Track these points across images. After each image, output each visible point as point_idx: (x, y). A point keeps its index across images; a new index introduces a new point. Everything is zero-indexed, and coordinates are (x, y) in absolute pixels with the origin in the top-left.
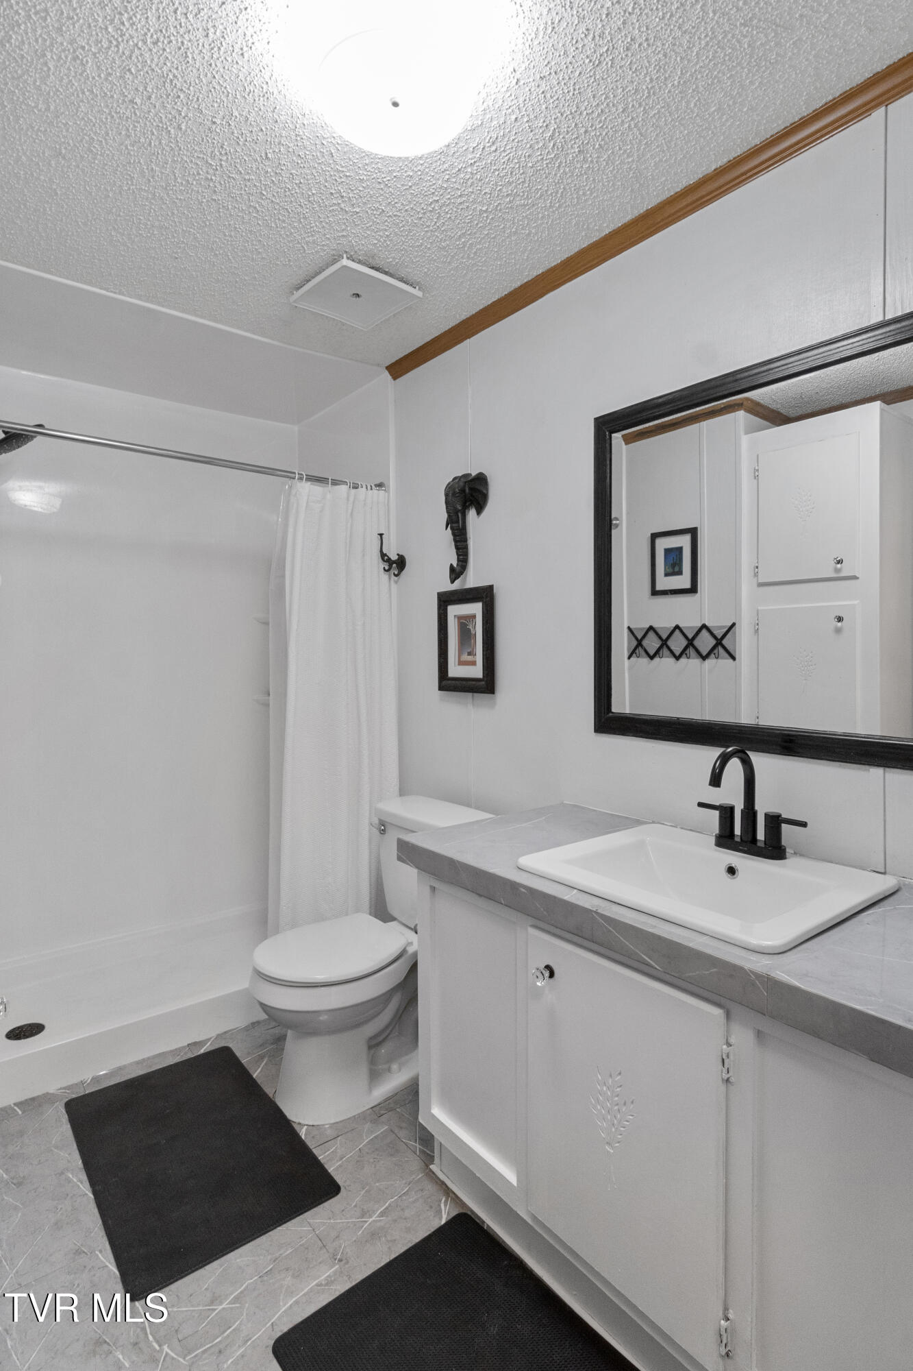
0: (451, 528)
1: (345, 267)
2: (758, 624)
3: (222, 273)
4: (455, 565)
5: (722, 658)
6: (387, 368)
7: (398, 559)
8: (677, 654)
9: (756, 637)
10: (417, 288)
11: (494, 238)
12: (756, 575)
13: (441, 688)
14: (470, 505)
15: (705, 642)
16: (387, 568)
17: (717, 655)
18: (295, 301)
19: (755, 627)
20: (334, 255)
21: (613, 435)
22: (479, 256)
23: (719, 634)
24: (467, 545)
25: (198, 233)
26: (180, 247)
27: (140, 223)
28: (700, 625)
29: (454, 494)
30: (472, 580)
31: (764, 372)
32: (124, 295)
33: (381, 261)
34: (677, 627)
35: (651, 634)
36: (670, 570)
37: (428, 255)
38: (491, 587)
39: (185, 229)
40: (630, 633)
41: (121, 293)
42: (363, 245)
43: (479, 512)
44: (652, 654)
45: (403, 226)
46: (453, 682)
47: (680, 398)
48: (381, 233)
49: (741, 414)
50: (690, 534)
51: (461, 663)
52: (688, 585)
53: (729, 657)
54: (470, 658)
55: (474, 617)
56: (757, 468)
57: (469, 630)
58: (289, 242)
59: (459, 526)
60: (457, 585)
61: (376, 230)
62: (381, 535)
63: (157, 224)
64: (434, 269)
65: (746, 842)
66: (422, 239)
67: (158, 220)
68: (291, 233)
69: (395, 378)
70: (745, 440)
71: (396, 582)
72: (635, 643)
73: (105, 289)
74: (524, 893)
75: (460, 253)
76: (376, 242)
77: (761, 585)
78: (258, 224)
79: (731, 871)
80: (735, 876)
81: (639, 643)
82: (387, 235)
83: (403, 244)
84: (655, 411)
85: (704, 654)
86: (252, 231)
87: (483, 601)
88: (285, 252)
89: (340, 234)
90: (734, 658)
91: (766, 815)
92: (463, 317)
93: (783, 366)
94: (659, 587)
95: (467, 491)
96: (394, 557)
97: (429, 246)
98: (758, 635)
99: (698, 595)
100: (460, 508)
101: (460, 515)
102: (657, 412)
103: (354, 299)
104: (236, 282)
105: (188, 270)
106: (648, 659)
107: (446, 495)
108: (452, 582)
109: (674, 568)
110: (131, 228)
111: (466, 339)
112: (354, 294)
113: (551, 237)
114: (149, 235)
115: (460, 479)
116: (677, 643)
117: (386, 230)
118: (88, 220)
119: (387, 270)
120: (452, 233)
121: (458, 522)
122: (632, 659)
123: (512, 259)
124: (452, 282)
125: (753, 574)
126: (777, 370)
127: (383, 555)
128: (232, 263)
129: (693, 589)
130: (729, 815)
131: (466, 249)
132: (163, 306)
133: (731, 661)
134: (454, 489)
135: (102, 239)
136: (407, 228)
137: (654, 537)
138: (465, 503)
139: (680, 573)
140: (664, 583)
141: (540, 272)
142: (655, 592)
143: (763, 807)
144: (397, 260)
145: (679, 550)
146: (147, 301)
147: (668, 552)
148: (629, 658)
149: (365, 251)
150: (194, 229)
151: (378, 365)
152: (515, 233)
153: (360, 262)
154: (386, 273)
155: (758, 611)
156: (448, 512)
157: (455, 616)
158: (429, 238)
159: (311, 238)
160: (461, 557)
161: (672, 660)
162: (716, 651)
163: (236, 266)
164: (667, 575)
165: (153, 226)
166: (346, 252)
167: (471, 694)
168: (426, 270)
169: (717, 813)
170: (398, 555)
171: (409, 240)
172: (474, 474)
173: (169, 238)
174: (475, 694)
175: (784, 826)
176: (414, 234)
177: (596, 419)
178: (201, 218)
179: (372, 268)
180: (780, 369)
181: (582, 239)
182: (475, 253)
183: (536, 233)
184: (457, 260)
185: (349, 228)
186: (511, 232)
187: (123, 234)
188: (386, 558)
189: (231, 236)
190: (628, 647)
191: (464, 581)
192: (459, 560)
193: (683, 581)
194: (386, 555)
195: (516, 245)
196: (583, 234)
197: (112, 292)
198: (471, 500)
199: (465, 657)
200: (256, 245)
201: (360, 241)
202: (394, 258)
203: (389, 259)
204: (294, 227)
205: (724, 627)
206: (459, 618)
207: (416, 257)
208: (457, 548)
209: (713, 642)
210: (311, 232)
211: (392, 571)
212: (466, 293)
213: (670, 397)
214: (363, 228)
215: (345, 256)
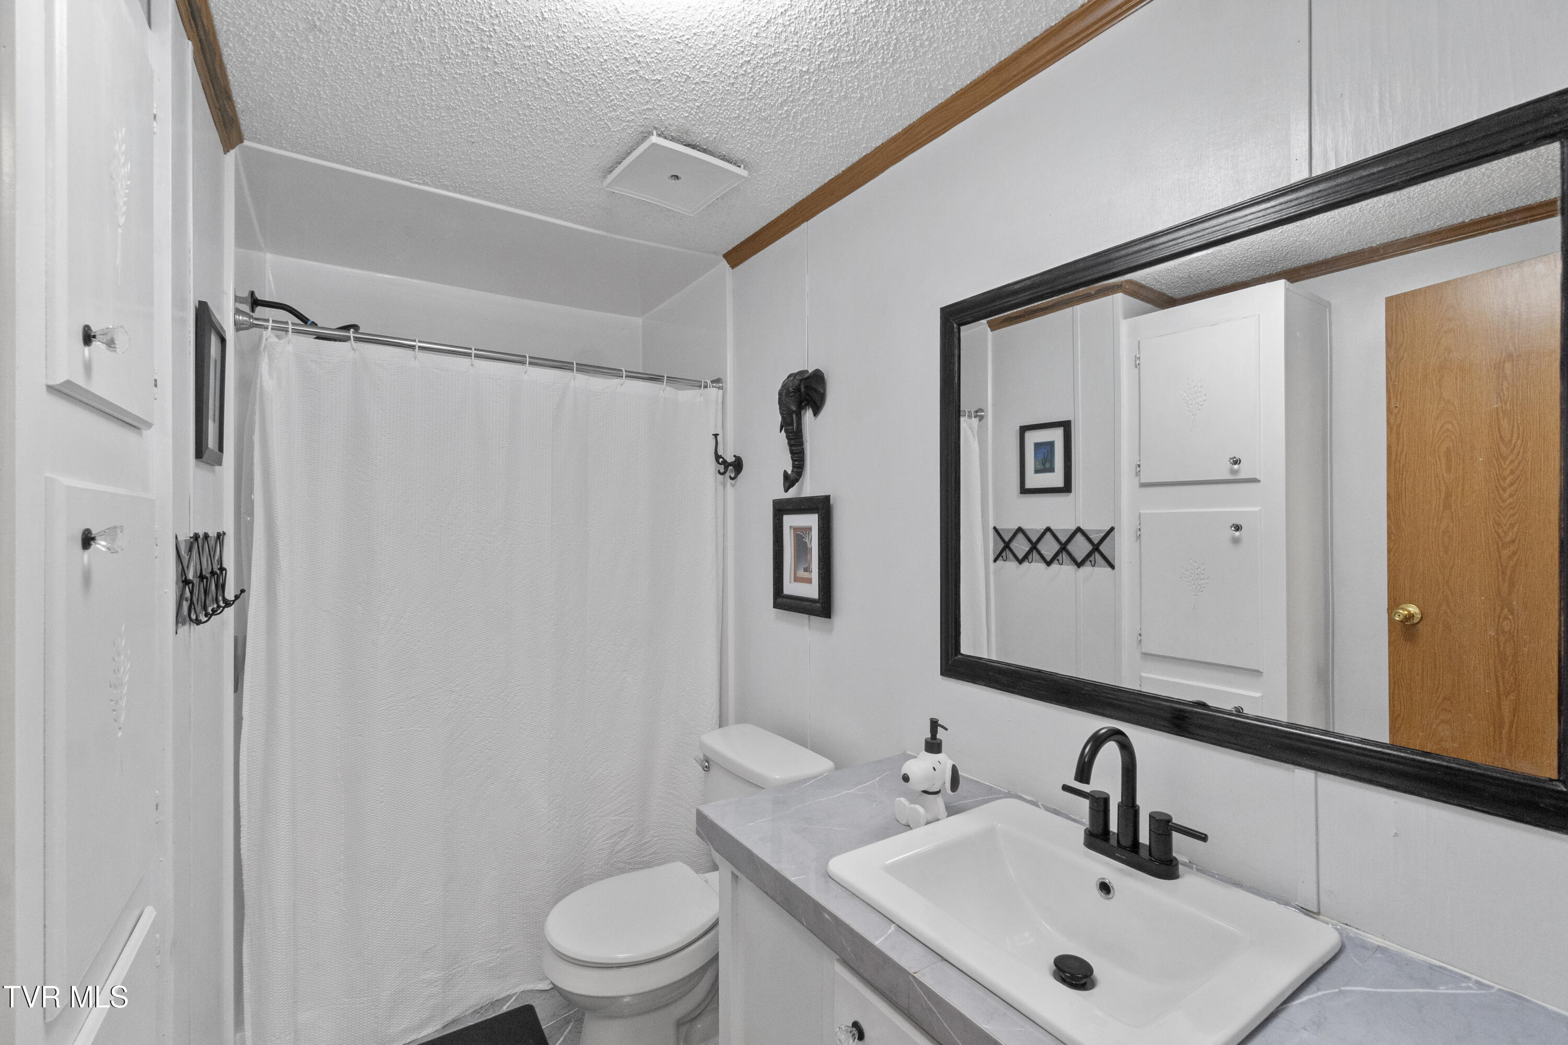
0: (786, 431)
1: (654, 145)
2: (1140, 530)
3: (525, 157)
4: (789, 472)
5: (1099, 566)
6: (725, 256)
7: (735, 461)
8: (1048, 559)
9: (1138, 542)
10: (742, 166)
11: (821, 104)
12: (1138, 474)
13: (776, 606)
14: (806, 405)
15: (1080, 548)
16: (722, 471)
17: (1093, 563)
18: (609, 185)
19: (1137, 533)
20: (642, 132)
21: (962, 328)
22: (807, 127)
23: (1096, 538)
24: (803, 449)
25: (490, 113)
26: (474, 131)
27: (424, 104)
28: (1074, 528)
29: (788, 393)
30: (808, 488)
31: (1146, 249)
32: (429, 186)
33: (697, 137)
34: (1048, 529)
35: (1020, 536)
36: (1039, 467)
37: (748, 128)
38: (827, 498)
39: (474, 109)
40: (996, 534)
41: (425, 184)
42: (673, 119)
43: (816, 414)
44: (1020, 557)
45: (715, 95)
46: (788, 600)
47: (1039, 285)
48: (691, 104)
49: (1119, 297)
50: (1062, 428)
51: (797, 579)
52: (1060, 483)
53: (1107, 565)
54: (806, 575)
55: (810, 529)
56: (1138, 356)
57: (806, 543)
58: (590, 119)
59: (793, 429)
60: (792, 493)
61: (684, 100)
62: (716, 435)
63: (442, 104)
64: (757, 144)
65: (1125, 848)
66: (739, 109)
67: (442, 100)
68: (591, 109)
69: (733, 266)
70: (1125, 326)
71: (733, 486)
72: (1002, 545)
73: (408, 180)
74: (827, 920)
75: (785, 124)
76: (687, 115)
77: (1144, 485)
78: (552, 99)
79: (1105, 888)
80: (1111, 896)
81: (1007, 546)
82: (698, 106)
83: (718, 116)
84: (1010, 299)
85: (1079, 560)
86: (546, 108)
87: (818, 513)
88: (588, 131)
89: (645, 107)
90: (1112, 567)
91: (1152, 817)
92: (799, 199)
93: (1170, 241)
94: (1028, 485)
95: (803, 389)
96: (730, 459)
97: (747, 117)
98: (1140, 541)
99: (1073, 493)
100: (794, 409)
101: (794, 416)
102: (1013, 300)
103: (673, 181)
104: (543, 167)
105: (489, 155)
106: (1017, 563)
107: (780, 394)
108: (786, 490)
109: (1045, 466)
110: (417, 111)
111: (803, 222)
112: (672, 176)
113: (888, 101)
114: (437, 117)
115: (795, 377)
116: (1049, 547)
117: (696, 100)
118: (368, 103)
119: (705, 147)
120: (772, 100)
121: (792, 424)
122: (998, 562)
123: (845, 129)
124: (780, 159)
125: (1134, 473)
126: (1162, 246)
127: (717, 457)
128: (533, 145)
129: (1067, 488)
130: (1102, 809)
131: (791, 119)
132: (473, 196)
133: (1109, 569)
134: (788, 389)
135: (389, 124)
136: (719, 97)
137: (1024, 429)
138: (801, 403)
139: (1052, 470)
140: (1034, 480)
141: (879, 143)
142: (1024, 491)
143: (1146, 804)
144: (715, 136)
145: (1051, 445)
146: (455, 191)
147: (1038, 446)
148: (995, 561)
149: (677, 126)
150: (484, 109)
151: (715, 253)
152: (845, 97)
153: (673, 139)
154: (705, 151)
155: (1140, 514)
156: (782, 413)
157: (791, 527)
158: (746, 108)
159: (613, 114)
160: (797, 463)
161: (1042, 566)
162: (1092, 558)
163: (539, 149)
164: (1037, 471)
165: (439, 107)
166: (656, 128)
167: (807, 616)
168: (748, 146)
169: (1086, 803)
170: (735, 456)
171: (724, 111)
172: (810, 371)
173: (459, 120)
174: (812, 617)
175: (1175, 835)
176: (729, 104)
177: (943, 310)
178: (488, 95)
179: (688, 145)
180: (1167, 245)
181: (924, 101)
182: (802, 123)
183: (870, 97)
184: (783, 132)
185: (653, 100)
186: (839, 96)
187: (410, 118)
188: (721, 460)
189: (525, 115)
190: (994, 550)
191: (801, 488)
192: (794, 466)
193: (1056, 479)
194: (721, 457)
195: (848, 112)
196: (926, 95)
197: (416, 183)
198: (807, 400)
199: (801, 573)
200: (555, 124)
201: (669, 114)
202: (710, 133)
203: (705, 134)
204: (592, 102)
205: (1100, 531)
206: (795, 529)
207: (735, 131)
208: (792, 452)
209: (1090, 547)
210: (612, 106)
211: (728, 474)
212: (798, 171)
213: (1028, 282)
214: (669, 98)
215: (655, 132)
